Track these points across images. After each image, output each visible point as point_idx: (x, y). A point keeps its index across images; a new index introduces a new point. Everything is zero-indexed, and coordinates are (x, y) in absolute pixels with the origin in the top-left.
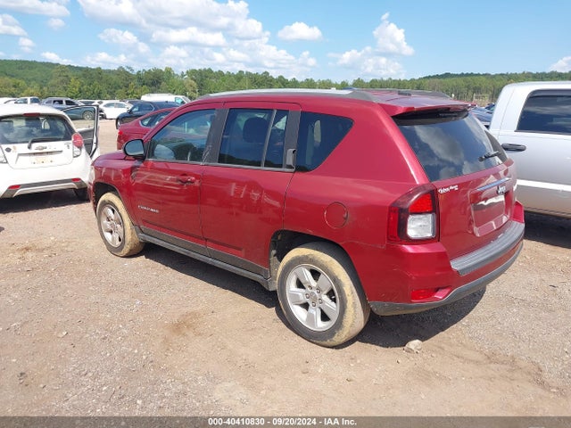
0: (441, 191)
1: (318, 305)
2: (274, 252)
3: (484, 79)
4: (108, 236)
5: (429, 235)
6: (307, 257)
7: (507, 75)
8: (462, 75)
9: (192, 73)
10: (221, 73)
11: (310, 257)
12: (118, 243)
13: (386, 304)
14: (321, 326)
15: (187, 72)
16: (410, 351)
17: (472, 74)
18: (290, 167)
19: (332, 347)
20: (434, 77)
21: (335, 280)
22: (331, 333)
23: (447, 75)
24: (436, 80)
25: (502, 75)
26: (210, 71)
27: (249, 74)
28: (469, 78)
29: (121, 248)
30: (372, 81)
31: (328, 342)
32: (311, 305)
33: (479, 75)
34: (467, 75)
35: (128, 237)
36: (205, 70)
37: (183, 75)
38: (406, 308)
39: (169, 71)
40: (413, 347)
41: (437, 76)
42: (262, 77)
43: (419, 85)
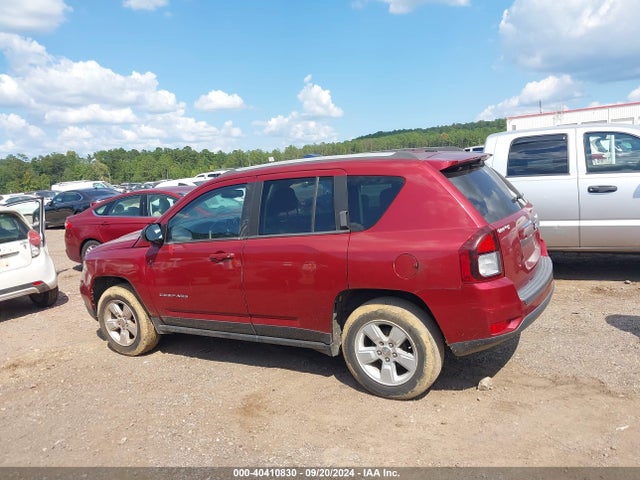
0: (500, 231)
1: (392, 359)
2: (335, 315)
3: (416, 134)
4: (115, 336)
5: (497, 271)
6: (376, 312)
7: (438, 128)
8: (395, 132)
9: (101, 155)
10: (135, 152)
11: (380, 312)
12: (129, 341)
13: (467, 343)
14: (399, 380)
15: (95, 155)
16: (483, 389)
17: (404, 131)
18: (345, 228)
19: (412, 399)
20: (367, 137)
21: (410, 330)
22: (412, 383)
23: (380, 134)
24: (371, 140)
25: (433, 129)
26: (122, 151)
27: (167, 151)
28: (401, 135)
29: (135, 345)
30: (305, 147)
31: (410, 394)
32: (384, 360)
33: (411, 130)
34: (400, 131)
35: (145, 332)
36: (116, 150)
37: (90, 158)
38: (486, 343)
39: (72, 156)
40: (486, 385)
41: (370, 136)
42: (183, 152)
43: (354, 146)
